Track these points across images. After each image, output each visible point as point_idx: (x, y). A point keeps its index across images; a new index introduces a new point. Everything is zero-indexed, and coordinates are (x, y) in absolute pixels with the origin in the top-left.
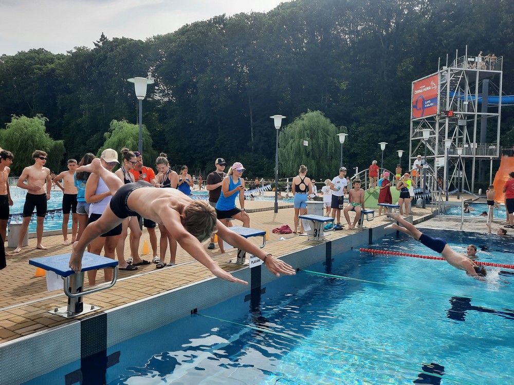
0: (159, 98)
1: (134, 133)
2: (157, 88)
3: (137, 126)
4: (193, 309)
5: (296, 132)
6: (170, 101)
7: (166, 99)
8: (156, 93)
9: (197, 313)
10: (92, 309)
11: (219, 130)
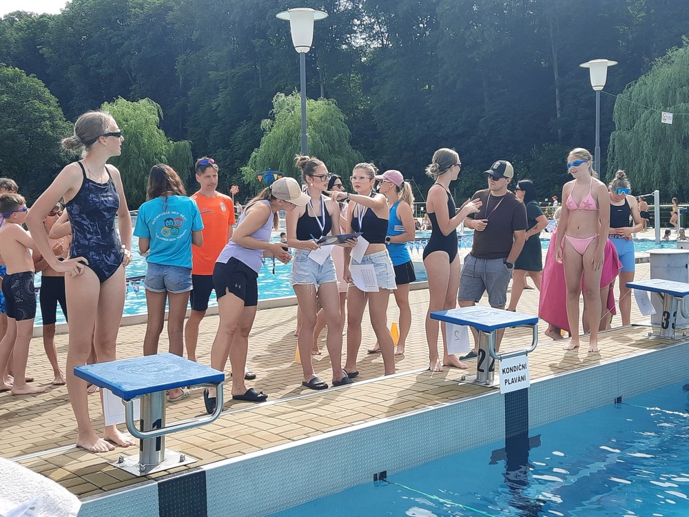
0: (362, 42)
1: (315, 118)
2: (358, 22)
3: (320, 102)
4: (379, 471)
5: (656, 94)
6: (384, 47)
7: (376, 44)
8: (355, 32)
9: (387, 479)
10: (181, 461)
11: (486, 101)
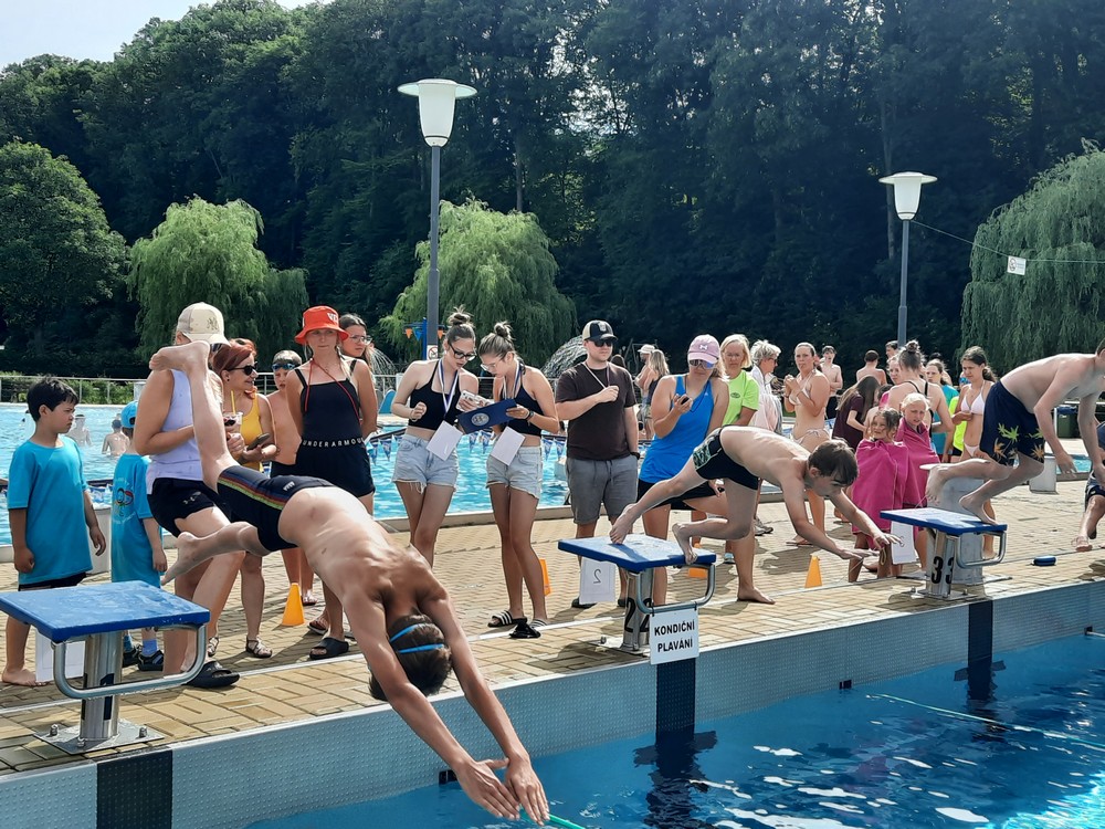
1: (503, 242)
2: (579, 93)
6: (621, 135)
7: (608, 129)
8: (575, 109)
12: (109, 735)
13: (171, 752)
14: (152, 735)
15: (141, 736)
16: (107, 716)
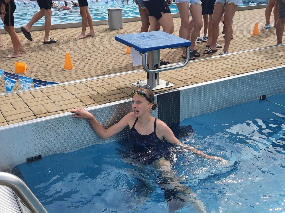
12: (156, 84)
13: (179, 91)
14: (171, 85)
15: (167, 85)
16: (156, 78)
